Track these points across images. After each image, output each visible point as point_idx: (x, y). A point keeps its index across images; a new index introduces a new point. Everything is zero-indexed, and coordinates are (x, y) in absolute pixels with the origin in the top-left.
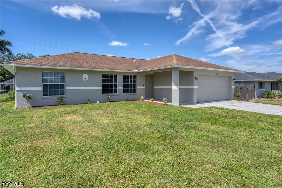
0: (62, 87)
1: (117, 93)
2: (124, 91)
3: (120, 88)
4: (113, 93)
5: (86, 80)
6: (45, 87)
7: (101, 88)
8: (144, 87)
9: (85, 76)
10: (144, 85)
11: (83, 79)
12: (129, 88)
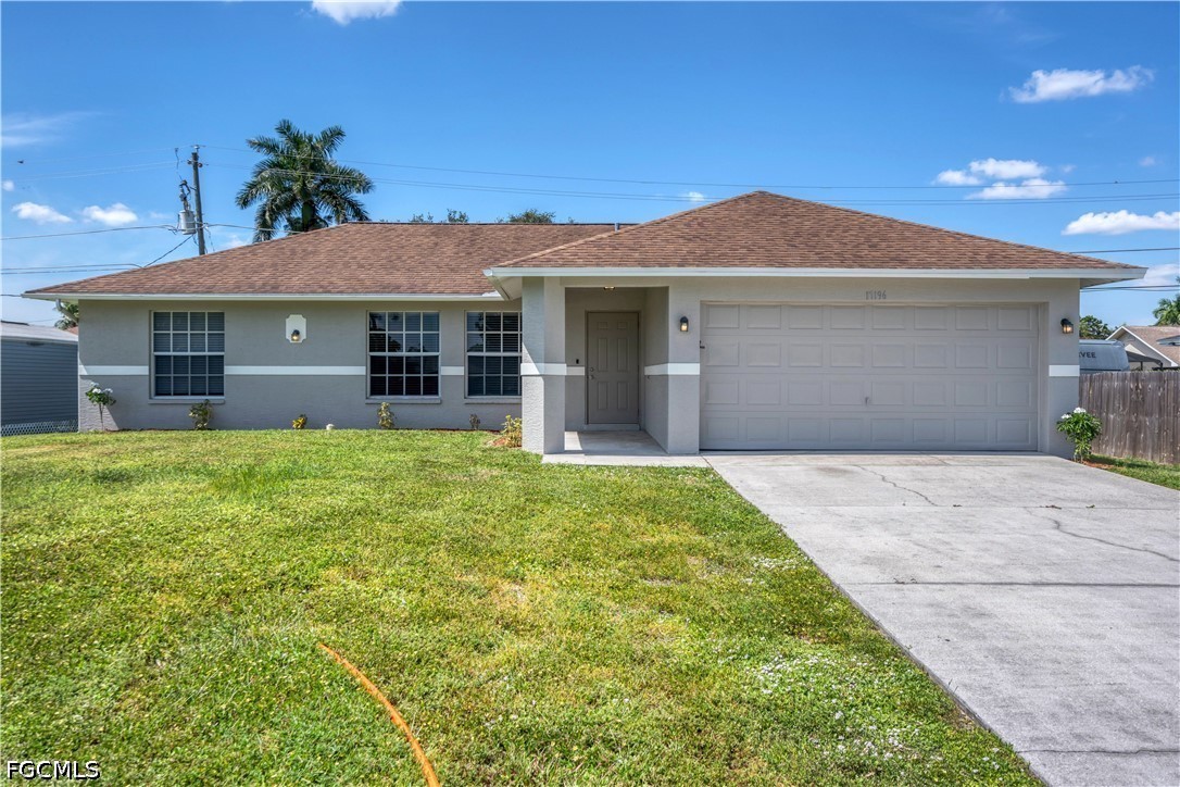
0: (217, 363)
1: (437, 393)
2: (474, 387)
3: (453, 371)
4: (419, 394)
5: (295, 338)
6: (161, 364)
7: (361, 370)
8: (580, 371)
9: (296, 322)
10: (582, 361)
11: (288, 336)
12: (502, 375)
